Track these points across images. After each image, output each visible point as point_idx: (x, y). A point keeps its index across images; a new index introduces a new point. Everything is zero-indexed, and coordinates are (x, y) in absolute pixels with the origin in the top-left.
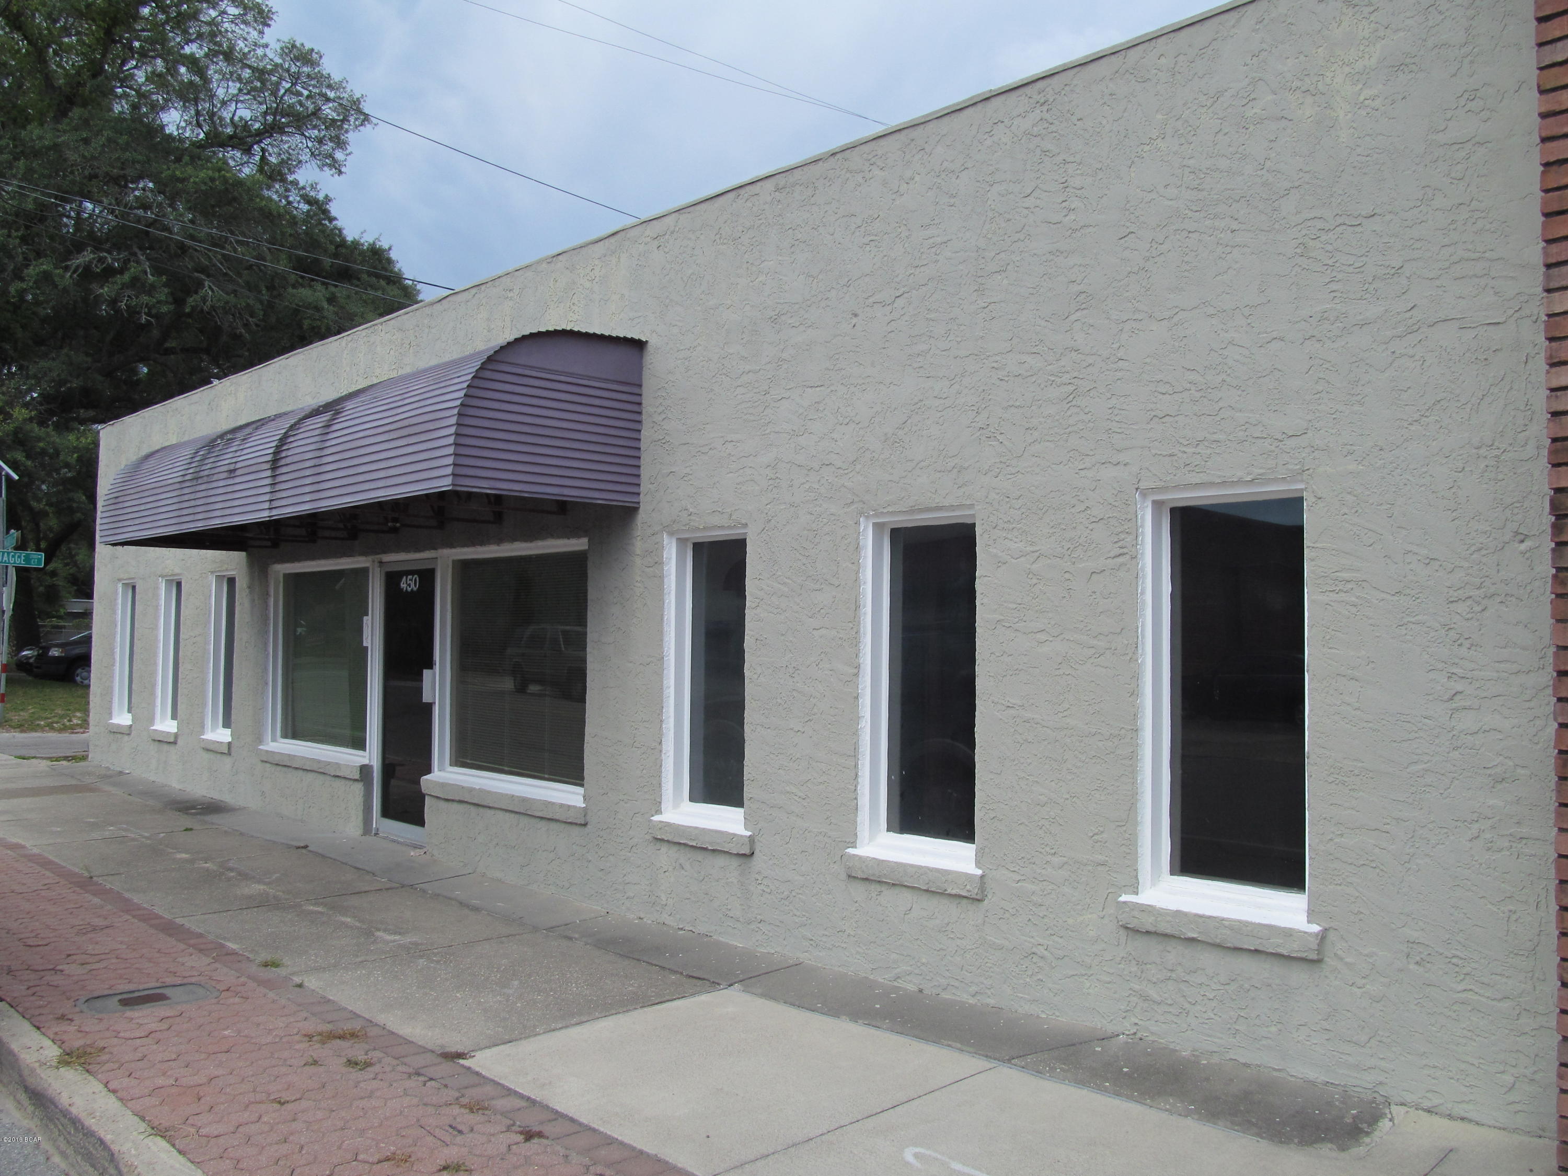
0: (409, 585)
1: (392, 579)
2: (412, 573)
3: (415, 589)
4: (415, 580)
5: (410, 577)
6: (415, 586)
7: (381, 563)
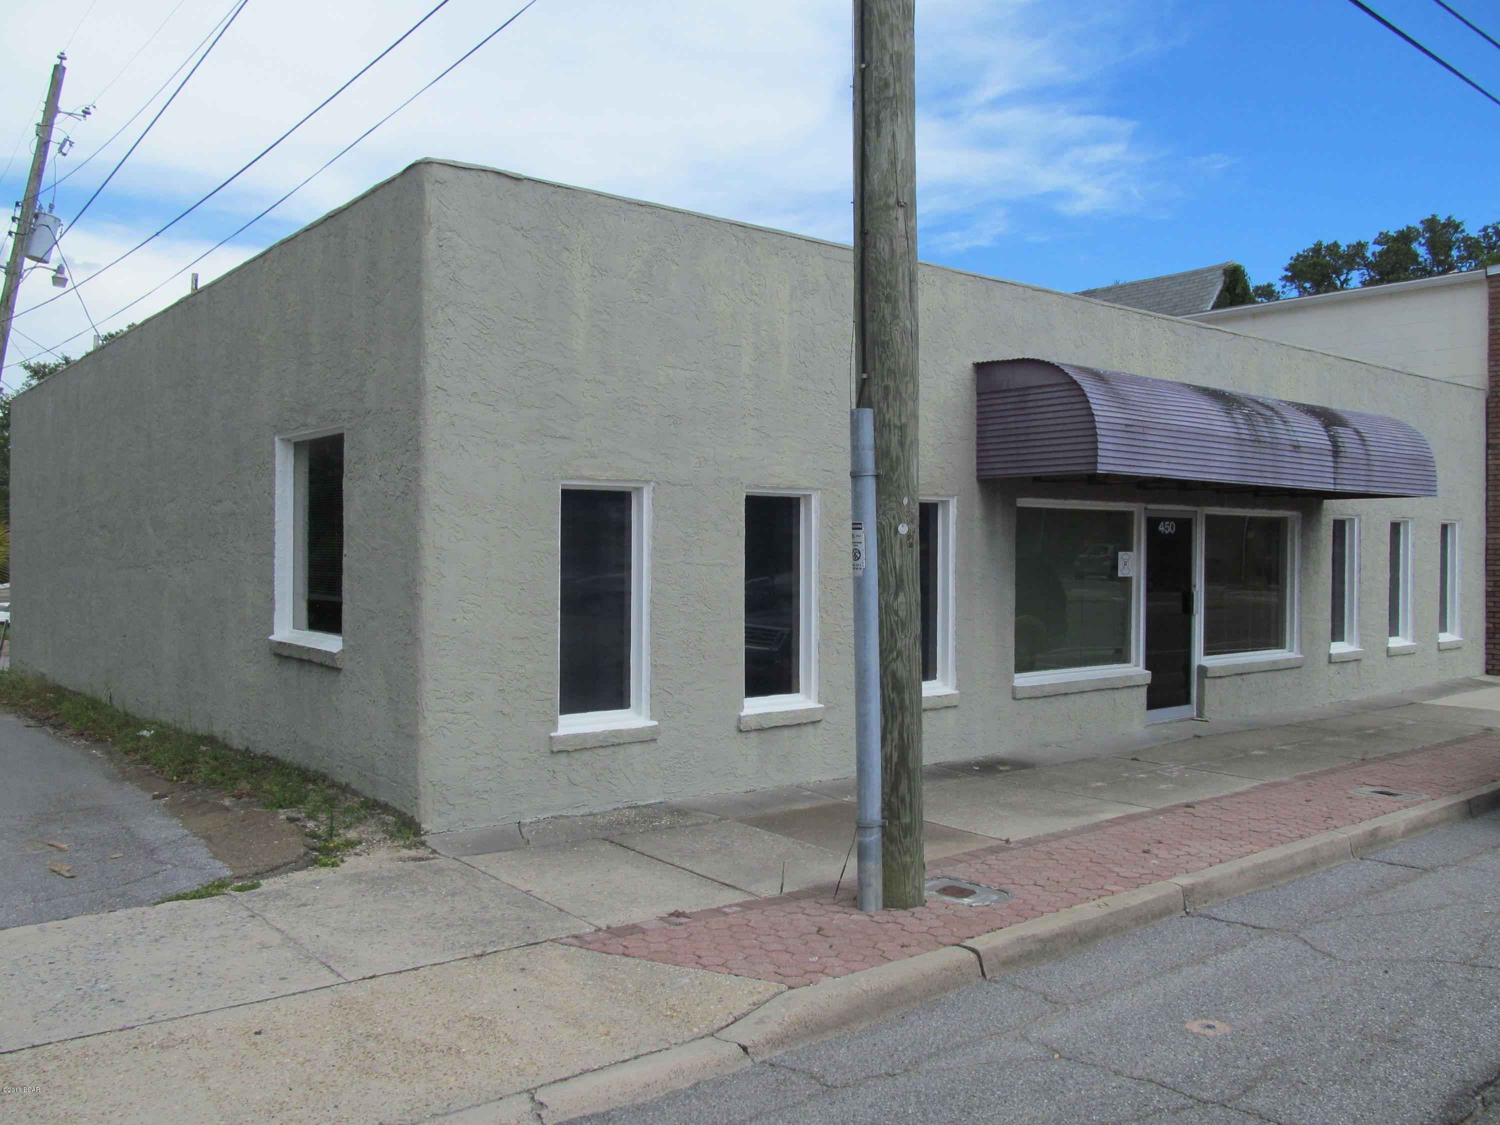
0: (1167, 529)
1: (1152, 524)
2: (1170, 519)
3: (1172, 532)
4: (1172, 525)
5: (1166, 523)
6: (1172, 529)
7: (1146, 509)
